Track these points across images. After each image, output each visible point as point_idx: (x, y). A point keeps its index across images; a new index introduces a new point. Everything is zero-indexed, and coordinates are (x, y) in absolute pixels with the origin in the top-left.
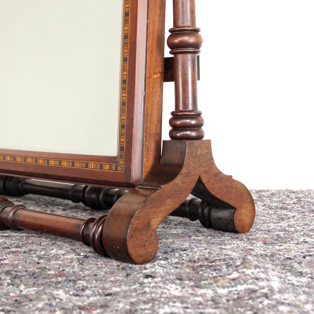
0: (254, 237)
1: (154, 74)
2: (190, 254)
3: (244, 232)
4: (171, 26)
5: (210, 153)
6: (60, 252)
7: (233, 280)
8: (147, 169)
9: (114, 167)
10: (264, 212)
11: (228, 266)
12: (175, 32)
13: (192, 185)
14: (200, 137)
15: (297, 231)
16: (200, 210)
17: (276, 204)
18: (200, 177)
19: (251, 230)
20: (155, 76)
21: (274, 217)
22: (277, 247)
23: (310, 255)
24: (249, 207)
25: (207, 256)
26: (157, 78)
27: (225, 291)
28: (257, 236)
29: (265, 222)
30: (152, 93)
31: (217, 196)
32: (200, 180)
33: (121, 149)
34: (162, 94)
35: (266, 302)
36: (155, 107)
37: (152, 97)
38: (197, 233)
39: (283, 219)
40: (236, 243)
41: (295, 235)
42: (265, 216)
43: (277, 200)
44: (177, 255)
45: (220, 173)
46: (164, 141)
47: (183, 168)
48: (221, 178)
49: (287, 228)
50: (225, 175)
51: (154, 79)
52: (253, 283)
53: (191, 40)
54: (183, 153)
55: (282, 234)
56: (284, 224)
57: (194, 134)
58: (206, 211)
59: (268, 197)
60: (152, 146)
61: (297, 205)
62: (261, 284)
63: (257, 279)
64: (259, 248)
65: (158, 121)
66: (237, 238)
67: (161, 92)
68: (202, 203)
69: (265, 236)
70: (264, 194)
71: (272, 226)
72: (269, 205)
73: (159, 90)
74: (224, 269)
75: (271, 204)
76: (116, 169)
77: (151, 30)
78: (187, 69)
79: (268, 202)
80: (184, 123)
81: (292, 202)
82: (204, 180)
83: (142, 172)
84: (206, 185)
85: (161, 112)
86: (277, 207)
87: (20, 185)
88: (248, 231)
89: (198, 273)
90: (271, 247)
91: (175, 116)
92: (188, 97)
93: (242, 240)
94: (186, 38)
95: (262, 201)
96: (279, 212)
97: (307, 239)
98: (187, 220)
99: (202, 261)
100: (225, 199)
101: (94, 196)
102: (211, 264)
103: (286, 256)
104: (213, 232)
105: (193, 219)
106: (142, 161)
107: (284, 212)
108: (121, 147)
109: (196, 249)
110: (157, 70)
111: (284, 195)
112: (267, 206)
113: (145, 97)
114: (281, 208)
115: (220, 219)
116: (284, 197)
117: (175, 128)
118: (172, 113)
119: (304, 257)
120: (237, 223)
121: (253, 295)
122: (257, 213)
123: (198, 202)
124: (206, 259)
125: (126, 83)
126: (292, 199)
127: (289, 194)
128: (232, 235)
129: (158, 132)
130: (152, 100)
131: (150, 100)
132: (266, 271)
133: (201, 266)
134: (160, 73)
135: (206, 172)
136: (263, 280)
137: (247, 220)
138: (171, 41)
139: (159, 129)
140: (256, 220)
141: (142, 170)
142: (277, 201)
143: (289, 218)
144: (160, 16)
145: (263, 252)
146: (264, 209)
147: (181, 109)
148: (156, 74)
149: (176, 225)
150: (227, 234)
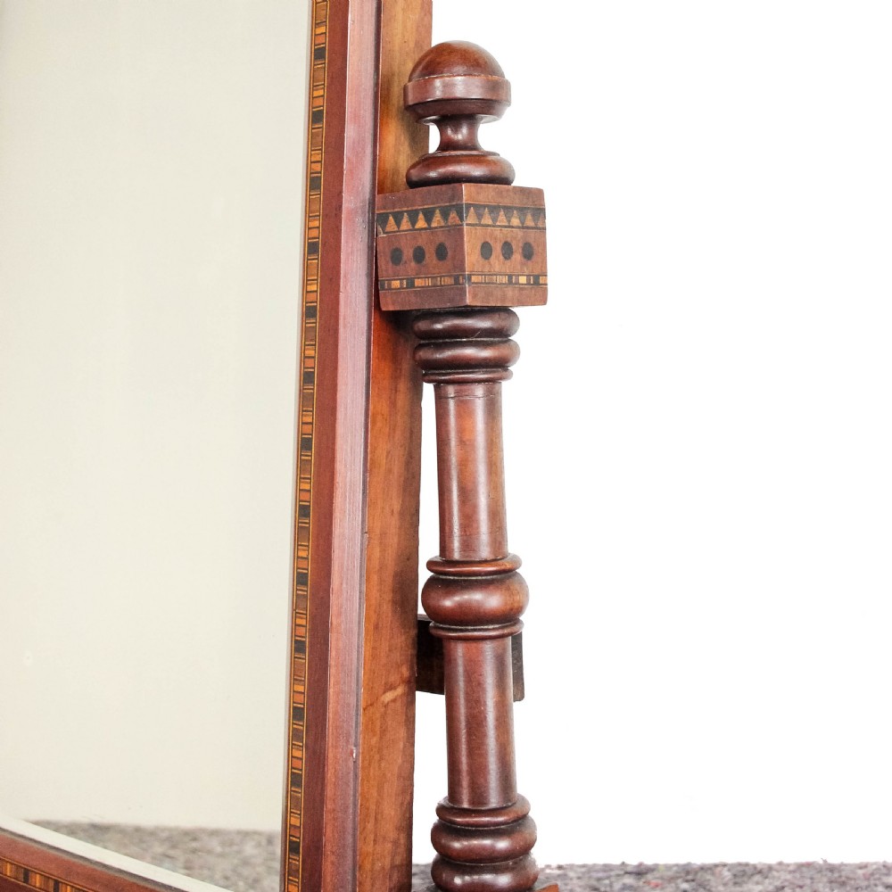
1: (384, 693)
12: (441, 576)
20: (389, 696)
26: (394, 701)
30: (380, 750)
34: (413, 745)
36: (392, 787)
37: (381, 759)
51: (386, 706)
53: (491, 601)
57: (504, 881)
65: (399, 829)
67: (408, 738)
73: (402, 733)
77: (374, 565)
78: (480, 685)
85: (408, 798)
92: (483, 769)
110: (394, 678)
125: (302, 719)
129: (398, 861)
130: (380, 768)
131: (372, 771)
134: (403, 682)
138: (434, 602)
139: (402, 849)
144: (402, 514)
148: (392, 688)
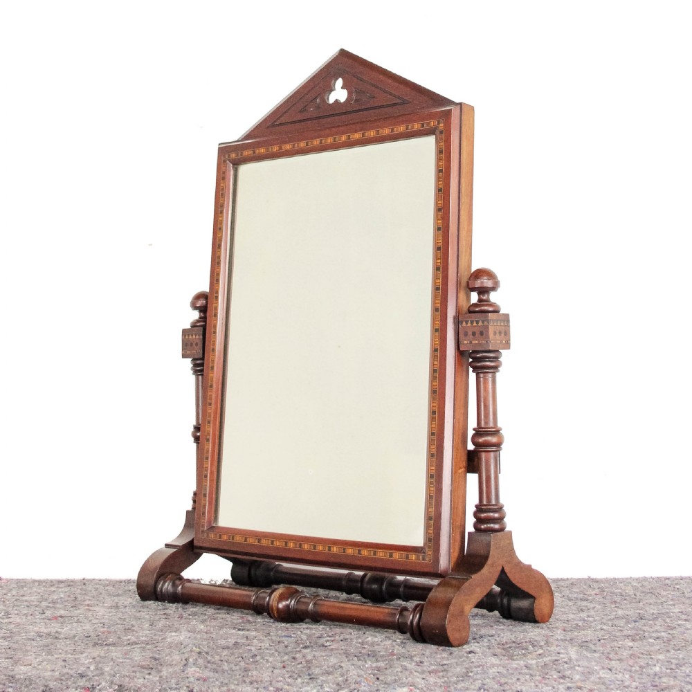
0: (554, 626)
1: (459, 469)
2: (497, 639)
3: (544, 622)
4: (475, 426)
5: (511, 544)
6: (376, 639)
7: (540, 655)
8: (454, 560)
9: (421, 558)
10: (563, 603)
11: (533, 646)
12: (479, 432)
13: (496, 575)
14: (502, 530)
15: (595, 621)
16: (499, 601)
17: (576, 595)
18: (503, 568)
19: (551, 620)
20: (460, 471)
21: (574, 608)
22: (576, 634)
23: (604, 639)
24: (548, 596)
25: (514, 640)
27: (534, 662)
28: (557, 625)
29: (564, 613)
30: (458, 487)
31: (518, 585)
32: (503, 571)
33: (428, 539)
35: (566, 666)
36: (461, 500)
37: (458, 490)
38: (497, 623)
39: (582, 610)
40: (537, 631)
41: (593, 624)
42: (564, 608)
43: (578, 590)
44: (486, 640)
45: (520, 562)
46: (469, 533)
47: (489, 559)
48: (521, 568)
49: (586, 618)
50: (524, 565)
51: (459, 473)
52: (556, 656)
53: (493, 440)
54: (489, 545)
55: (580, 624)
56: (583, 615)
57: (497, 526)
58: (505, 601)
59: (567, 587)
60: (458, 537)
61: (599, 596)
62: (562, 656)
63: (558, 653)
64: (559, 634)
66: (538, 627)
68: (501, 592)
69: (565, 625)
70: (562, 584)
71: (571, 616)
72: (568, 596)
74: (531, 648)
75: (570, 595)
76: (424, 559)
77: (457, 429)
78: (490, 465)
79: (567, 592)
80: (488, 516)
81: (594, 592)
82: (507, 570)
83: (449, 562)
84: (508, 575)
86: (577, 598)
87: (272, 573)
88: (547, 621)
89: (509, 652)
90: (569, 633)
91: (480, 509)
92: (491, 492)
93: (542, 628)
94: (489, 438)
95: (560, 592)
96: (579, 603)
97: (604, 627)
98: (485, 611)
99: (510, 643)
100: (525, 588)
101: (375, 586)
102: (519, 645)
103: (584, 640)
104: (513, 623)
105: (491, 610)
106: (449, 551)
107: (584, 603)
108: (429, 539)
109: (502, 635)
110: (462, 465)
111: (585, 584)
112: (566, 597)
113: (451, 491)
114: (581, 599)
115: (520, 609)
116: (585, 587)
117: (479, 521)
118: (476, 506)
119: (599, 640)
120: (537, 613)
121: (556, 663)
122: (555, 605)
123: (496, 592)
124: (514, 642)
125: (433, 477)
126: (594, 589)
127: (591, 584)
128: (532, 624)
129: (462, 523)
130: (458, 493)
131: (456, 494)
132: (566, 648)
133: (510, 647)
134: (464, 467)
135: (508, 562)
136: (563, 653)
137: (546, 610)
138: (476, 440)
139: (463, 520)
140: (555, 611)
141: (450, 559)
142: (577, 592)
143: (589, 609)
144: (464, 414)
145: (563, 638)
146: (563, 601)
147: (485, 503)
148: (461, 468)
149: (473, 616)
150: (527, 624)
